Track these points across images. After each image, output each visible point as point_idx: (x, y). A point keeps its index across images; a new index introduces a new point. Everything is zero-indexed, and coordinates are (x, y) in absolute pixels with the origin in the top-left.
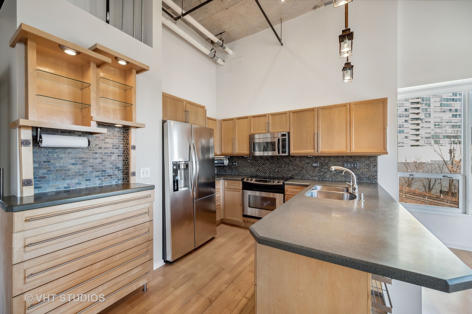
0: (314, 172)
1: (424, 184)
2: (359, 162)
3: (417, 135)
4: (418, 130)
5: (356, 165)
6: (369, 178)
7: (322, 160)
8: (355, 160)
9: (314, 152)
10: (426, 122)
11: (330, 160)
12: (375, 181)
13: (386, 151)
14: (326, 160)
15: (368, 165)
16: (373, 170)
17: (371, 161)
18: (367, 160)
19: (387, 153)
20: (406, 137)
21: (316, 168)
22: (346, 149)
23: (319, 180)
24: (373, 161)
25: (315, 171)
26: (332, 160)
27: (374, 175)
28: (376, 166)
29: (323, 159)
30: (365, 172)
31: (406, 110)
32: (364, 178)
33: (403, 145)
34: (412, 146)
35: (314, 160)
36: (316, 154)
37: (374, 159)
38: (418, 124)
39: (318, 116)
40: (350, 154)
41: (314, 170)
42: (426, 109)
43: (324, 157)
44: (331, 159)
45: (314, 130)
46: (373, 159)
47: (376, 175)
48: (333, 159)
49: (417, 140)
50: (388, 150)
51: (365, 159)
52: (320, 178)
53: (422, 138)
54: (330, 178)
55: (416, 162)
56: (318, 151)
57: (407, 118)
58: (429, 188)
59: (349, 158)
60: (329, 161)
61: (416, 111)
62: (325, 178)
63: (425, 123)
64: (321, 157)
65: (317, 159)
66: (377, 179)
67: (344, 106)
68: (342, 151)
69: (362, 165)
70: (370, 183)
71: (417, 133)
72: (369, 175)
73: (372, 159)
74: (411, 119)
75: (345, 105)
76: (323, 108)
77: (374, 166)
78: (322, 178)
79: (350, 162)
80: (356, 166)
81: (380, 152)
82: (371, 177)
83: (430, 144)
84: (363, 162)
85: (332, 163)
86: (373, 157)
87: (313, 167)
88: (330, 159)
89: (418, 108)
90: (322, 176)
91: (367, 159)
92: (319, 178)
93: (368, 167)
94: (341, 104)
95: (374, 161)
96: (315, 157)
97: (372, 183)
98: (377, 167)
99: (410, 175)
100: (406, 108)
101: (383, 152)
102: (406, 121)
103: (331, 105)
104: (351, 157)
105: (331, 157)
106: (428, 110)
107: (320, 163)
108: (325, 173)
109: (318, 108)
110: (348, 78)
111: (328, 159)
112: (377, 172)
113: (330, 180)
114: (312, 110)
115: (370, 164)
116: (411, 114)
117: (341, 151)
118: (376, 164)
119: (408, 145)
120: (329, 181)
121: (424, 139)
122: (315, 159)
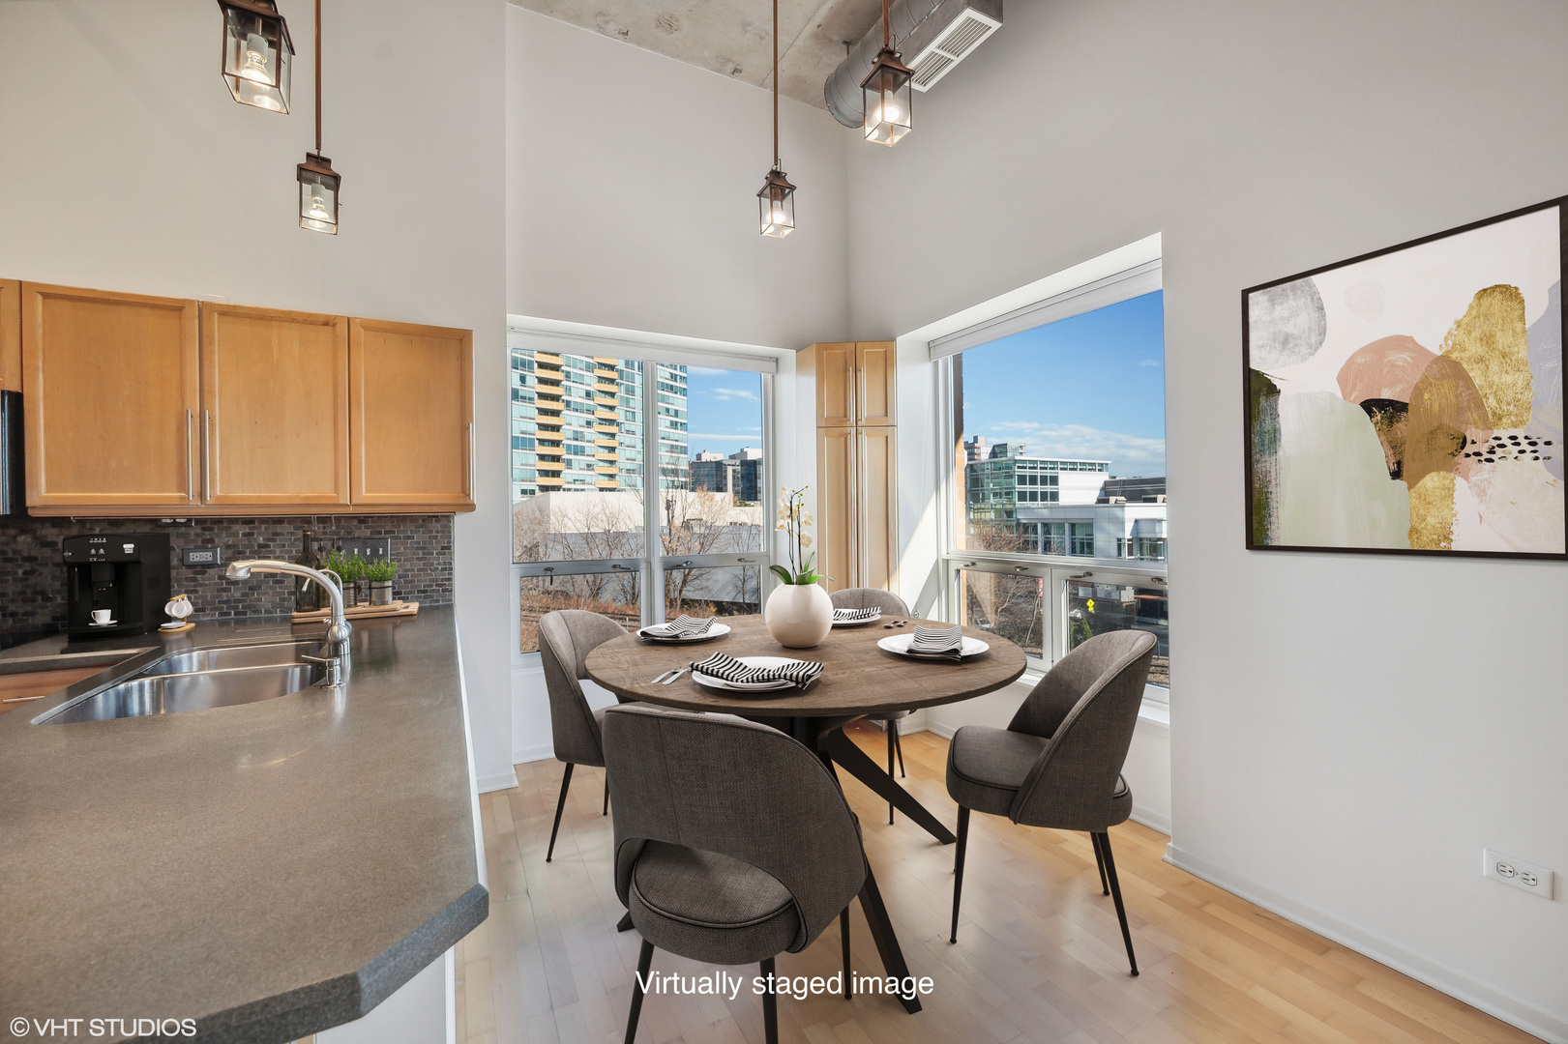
0: (196, 592)
1: (623, 585)
2: (392, 538)
3: (612, 462)
4: (612, 449)
5: (381, 550)
6: (426, 591)
7: (236, 535)
8: (380, 533)
9: (182, 498)
10: (628, 432)
11: (275, 534)
12: (445, 601)
13: (468, 502)
14: (259, 534)
15: (424, 548)
16: (437, 561)
17: (434, 534)
18: (421, 530)
19: (470, 507)
20: (589, 466)
21: (203, 573)
22: (336, 491)
23: (223, 624)
24: (439, 535)
25: (201, 585)
26: (285, 532)
27: (442, 580)
28: (447, 548)
29: (241, 529)
30: (413, 570)
31: (588, 394)
32: (410, 592)
33: (583, 487)
34: (601, 490)
35: (197, 535)
36: (195, 507)
37: (442, 526)
38: (613, 435)
39: (205, 341)
40: (351, 510)
41: (194, 579)
42: (628, 401)
43: (249, 521)
44: (279, 528)
45: (183, 402)
46: (439, 526)
47: (450, 580)
48: (292, 530)
49: (612, 476)
50: (476, 497)
51: (411, 527)
52: (229, 614)
53: (621, 470)
54: (275, 606)
55: (609, 531)
56: (202, 495)
57: (590, 417)
58: (634, 594)
59: (355, 523)
60: (271, 536)
61: (609, 401)
62: (255, 612)
63: (625, 434)
64: (233, 521)
65: (211, 529)
66: (451, 591)
67: (326, 324)
68: (317, 497)
69: (405, 548)
70: (431, 607)
71: (611, 457)
72: (425, 581)
73: (436, 526)
74: (600, 419)
75: (328, 322)
76: (229, 312)
77: (443, 548)
78: (236, 614)
79: (359, 538)
80: (381, 553)
81: (451, 502)
82: (434, 587)
83: (634, 486)
84: (409, 537)
85: (284, 546)
86: (436, 518)
87: (193, 566)
88: (279, 530)
89: (612, 395)
90: (240, 601)
91: (421, 527)
92: (221, 614)
93: (424, 554)
94: (311, 315)
95: (443, 532)
96: (198, 521)
97: (437, 607)
98: (450, 554)
99: (546, 569)
100: (589, 388)
101: (462, 501)
102: (589, 423)
103: (267, 310)
104: (363, 520)
105: (279, 521)
106: (631, 402)
107: (228, 547)
108: (251, 588)
109: (204, 309)
110: (318, 215)
111: (266, 528)
112: (451, 569)
113: (278, 614)
114: (175, 308)
115: (431, 543)
116: (599, 408)
117: (311, 497)
118: (449, 542)
119: (593, 487)
120: (269, 620)
121: (624, 473)
122: (199, 531)
